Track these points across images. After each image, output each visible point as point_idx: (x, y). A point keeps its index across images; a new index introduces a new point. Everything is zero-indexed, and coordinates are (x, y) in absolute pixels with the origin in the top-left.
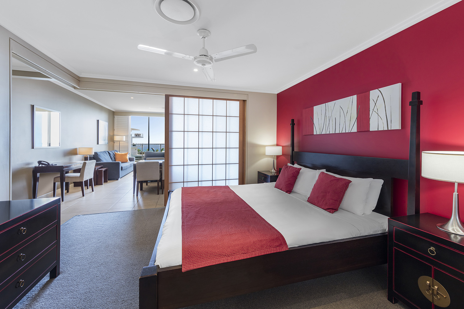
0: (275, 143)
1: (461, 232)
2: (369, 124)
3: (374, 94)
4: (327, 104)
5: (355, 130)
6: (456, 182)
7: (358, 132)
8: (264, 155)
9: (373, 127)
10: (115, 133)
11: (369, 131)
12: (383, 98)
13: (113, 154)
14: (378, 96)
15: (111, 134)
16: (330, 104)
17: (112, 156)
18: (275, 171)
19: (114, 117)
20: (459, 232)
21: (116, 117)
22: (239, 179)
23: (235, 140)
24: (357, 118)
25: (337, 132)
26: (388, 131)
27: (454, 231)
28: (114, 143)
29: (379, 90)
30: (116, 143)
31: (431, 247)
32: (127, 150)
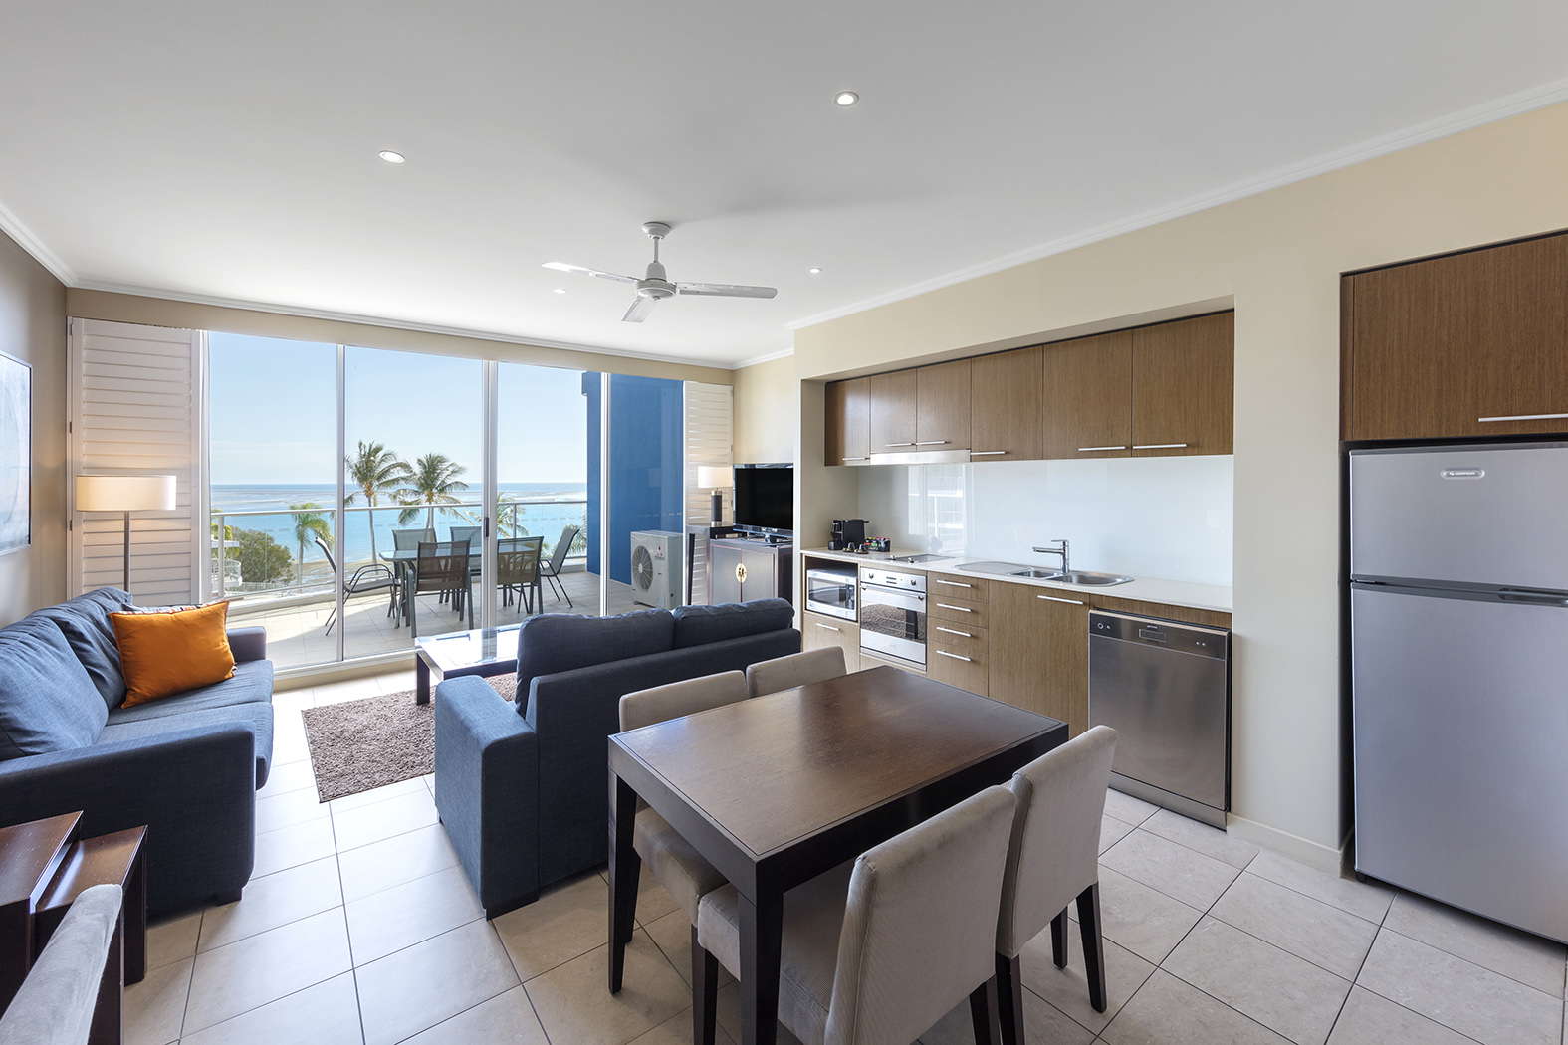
10: (80, 449)
13: (97, 624)
15: (50, 461)
17: (97, 655)
19: (65, 331)
21: (85, 333)
28: (67, 525)
30: (85, 527)
32: (184, 573)
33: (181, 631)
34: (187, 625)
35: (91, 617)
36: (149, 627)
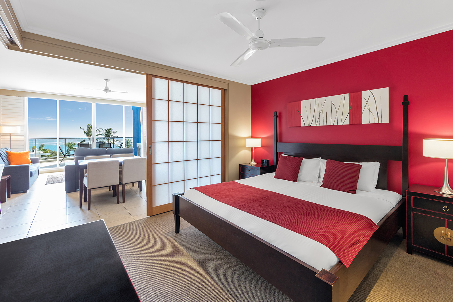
0: (250, 135)
1: (450, 193)
2: (361, 118)
3: (365, 94)
4: (316, 99)
5: (347, 122)
6: (447, 159)
7: (350, 124)
8: (244, 147)
9: (365, 121)
11: (361, 124)
12: (374, 98)
13: (4, 153)
14: (370, 96)
16: (321, 100)
18: (255, 163)
20: (449, 192)
22: (221, 174)
23: (217, 132)
24: (350, 113)
25: (329, 124)
26: (379, 124)
27: (446, 192)
29: (370, 91)
31: (444, 206)
33: (20, 155)
34: (21, 154)
35: (3, 152)
36: (14, 154)
